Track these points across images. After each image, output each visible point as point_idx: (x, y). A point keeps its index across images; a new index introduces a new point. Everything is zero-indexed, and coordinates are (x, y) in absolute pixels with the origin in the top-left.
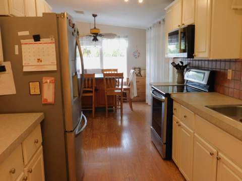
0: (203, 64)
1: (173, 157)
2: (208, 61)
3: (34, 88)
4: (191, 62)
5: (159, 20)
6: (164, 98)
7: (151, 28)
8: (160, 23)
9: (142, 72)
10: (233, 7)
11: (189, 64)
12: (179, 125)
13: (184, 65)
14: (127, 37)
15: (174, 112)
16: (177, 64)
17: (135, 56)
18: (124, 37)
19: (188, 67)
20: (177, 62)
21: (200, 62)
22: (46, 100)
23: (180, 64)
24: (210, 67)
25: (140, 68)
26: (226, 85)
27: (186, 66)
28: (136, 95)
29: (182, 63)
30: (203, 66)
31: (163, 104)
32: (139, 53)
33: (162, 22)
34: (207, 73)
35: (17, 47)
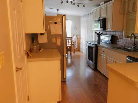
0: (109, 33)
1: (98, 69)
2: (111, 32)
3: (54, 41)
4: (104, 32)
5: (88, 13)
6: (94, 46)
7: (83, 16)
8: (88, 14)
9: (78, 37)
10: (120, 13)
11: (102, 33)
12: (101, 55)
13: (100, 33)
14: (71, 20)
15: (98, 51)
16: (97, 33)
17: (75, 29)
18: (70, 20)
19: (102, 34)
20: (98, 32)
21: (107, 32)
22: (58, 45)
23: (99, 33)
24: (111, 34)
25: (77, 35)
26: (118, 41)
27: (101, 34)
28: (77, 47)
29: (99, 32)
30: (109, 34)
31: (94, 48)
32: (77, 28)
33: (90, 14)
34: (110, 36)
35: (49, 26)
